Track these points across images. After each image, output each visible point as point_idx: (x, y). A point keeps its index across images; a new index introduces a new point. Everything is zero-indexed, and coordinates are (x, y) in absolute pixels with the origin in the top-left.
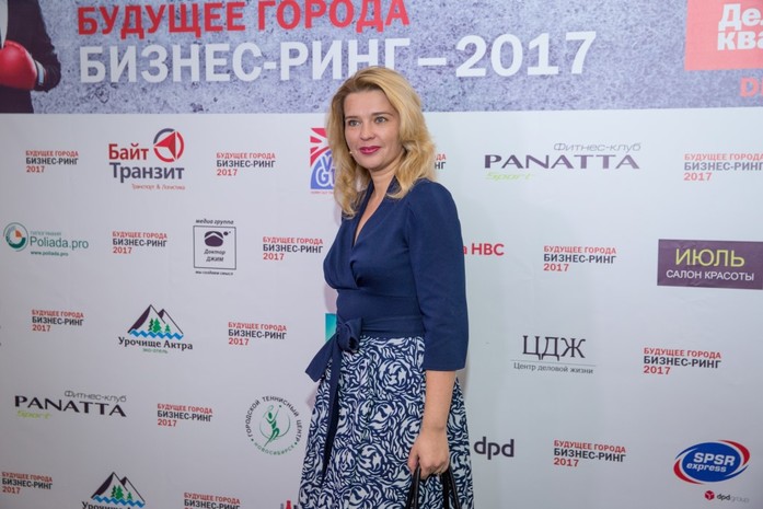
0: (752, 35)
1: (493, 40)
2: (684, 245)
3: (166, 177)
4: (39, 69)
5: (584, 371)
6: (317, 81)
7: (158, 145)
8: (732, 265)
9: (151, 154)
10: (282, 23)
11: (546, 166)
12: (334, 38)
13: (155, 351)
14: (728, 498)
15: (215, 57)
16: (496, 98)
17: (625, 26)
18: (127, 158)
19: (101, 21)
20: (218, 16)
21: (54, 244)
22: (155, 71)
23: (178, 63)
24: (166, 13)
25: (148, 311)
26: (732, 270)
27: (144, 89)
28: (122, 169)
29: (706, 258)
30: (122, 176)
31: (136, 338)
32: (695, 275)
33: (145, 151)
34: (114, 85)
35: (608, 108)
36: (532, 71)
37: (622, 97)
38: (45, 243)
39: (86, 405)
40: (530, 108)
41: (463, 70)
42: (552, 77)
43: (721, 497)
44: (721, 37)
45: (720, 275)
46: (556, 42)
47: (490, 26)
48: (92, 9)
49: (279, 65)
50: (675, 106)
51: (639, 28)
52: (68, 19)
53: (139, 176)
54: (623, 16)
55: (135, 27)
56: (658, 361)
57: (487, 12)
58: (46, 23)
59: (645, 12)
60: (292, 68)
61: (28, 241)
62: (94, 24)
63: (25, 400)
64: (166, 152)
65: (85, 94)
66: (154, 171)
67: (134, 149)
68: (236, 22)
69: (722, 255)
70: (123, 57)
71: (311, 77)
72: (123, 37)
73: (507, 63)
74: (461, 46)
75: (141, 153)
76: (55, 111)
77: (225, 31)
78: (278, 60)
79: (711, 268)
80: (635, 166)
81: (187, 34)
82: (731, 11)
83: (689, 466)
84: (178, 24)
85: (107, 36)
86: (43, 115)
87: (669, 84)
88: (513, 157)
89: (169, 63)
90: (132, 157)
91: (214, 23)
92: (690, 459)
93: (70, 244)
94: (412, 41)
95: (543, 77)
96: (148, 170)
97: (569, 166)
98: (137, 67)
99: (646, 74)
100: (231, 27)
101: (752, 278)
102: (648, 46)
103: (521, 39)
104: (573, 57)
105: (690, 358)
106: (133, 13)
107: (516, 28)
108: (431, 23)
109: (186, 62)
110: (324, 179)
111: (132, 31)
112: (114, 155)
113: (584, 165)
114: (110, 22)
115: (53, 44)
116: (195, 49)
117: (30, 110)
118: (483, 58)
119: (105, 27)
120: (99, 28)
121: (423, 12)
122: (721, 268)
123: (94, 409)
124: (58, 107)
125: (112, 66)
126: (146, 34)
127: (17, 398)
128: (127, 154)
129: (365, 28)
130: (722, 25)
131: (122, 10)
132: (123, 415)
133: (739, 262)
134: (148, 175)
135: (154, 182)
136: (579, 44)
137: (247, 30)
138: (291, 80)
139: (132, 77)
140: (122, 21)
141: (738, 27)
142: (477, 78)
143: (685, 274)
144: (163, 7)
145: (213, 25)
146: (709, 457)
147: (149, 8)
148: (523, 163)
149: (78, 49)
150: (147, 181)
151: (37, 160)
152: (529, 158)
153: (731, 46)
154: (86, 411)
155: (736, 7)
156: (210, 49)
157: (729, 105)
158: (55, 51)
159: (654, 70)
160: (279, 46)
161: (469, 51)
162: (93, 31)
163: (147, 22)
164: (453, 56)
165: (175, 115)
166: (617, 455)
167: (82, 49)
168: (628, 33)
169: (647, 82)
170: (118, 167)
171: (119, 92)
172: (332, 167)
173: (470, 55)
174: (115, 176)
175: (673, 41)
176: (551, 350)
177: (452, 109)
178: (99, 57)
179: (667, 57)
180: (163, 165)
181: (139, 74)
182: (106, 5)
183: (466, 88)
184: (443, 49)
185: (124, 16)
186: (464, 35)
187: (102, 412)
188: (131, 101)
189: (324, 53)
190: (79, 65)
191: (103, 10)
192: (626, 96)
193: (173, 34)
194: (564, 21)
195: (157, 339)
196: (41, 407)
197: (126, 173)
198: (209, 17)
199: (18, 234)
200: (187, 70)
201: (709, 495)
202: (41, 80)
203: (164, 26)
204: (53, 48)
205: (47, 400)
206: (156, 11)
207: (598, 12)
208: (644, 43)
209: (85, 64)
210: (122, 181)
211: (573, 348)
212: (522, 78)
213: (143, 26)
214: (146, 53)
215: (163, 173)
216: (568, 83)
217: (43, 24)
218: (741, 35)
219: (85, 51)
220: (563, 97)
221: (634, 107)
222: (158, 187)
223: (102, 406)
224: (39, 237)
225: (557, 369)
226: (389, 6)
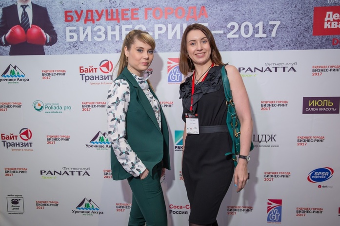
0: (336, 23)
1: (241, 24)
2: (312, 99)
3: (105, 79)
4: (47, 37)
5: (276, 146)
6: (170, 40)
7: (102, 66)
8: (329, 105)
9: (98, 70)
10: (155, 17)
11: (262, 71)
12: (177, 23)
13: (102, 149)
14: (326, 187)
15: (126, 31)
16: (243, 46)
17: (291, 19)
18: (88, 72)
19: (75, 17)
20: (127, 14)
21: (56, 108)
22: (100, 37)
23: (110, 33)
24: (104, 13)
25: (98, 133)
26: (328, 107)
27: (95, 44)
28: (86, 77)
29: (320, 103)
30: (86, 79)
31: (93, 145)
32: (316, 109)
33: (96, 69)
34: (81, 43)
35: (285, 49)
36: (256, 36)
37: (290, 45)
38: (51, 108)
39: (72, 172)
40: (256, 50)
41: (230, 35)
42: (264, 38)
43: (323, 187)
44: (326, 23)
45: (325, 109)
46: (265, 25)
47: (240, 19)
48: (71, 12)
49: (154, 33)
50: (309, 48)
51: (296, 20)
52: (60, 15)
53: (93, 79)
54: (290, 15)
55: (90, 19)
56: (302, 141)
57: (239, 13)
58: (50, 17)
59: (298, 14)
60: (159, 35)
61: (44, 108)
62: (72, 18)
63: (45, 172)
64: (105, 69)
65: (68, 46)
66: (100, 77)
67: (91, 68)
68: (135, 16)
69: (325, 102)
70: (85, 31)
71: (168, 38)
72: (85, 23)
73: (247, 32)
74: (229, 26)
75: (94, 70)
76: (55, 54)
77: (130, 20)
78: (153, 32)
79: (322, 107)
80: (295, 71)
81: (114, 21)
82: (329, 14)
83: (313, 177)
84: (109, 17)
85: (78, 22)
86: (49, 55)
87: (307, 41)
88: (249, 68)
89: (106, 33)
90: (90, 72)
91: (125, 17)
92: (313, 174)
93: (63, 108)
94: (209, 24)
95: (261, 38)
96: (97, 77)
97: (271, 71)
98: (92, 35)
99: (299, 37)
100: (133, 18)
101: (335, 110)
102: (299, 27)
103: (252, 24)
104: (272, 30)
105: (314, 139)
106: (90, 13)
107: (250, 20)
108: (217, 17)
109: (113, 33)
110: (173, 78)
111: (90, 20)
112: (82, 71)
113: (276, 71)
114: (79, 17)
115: (54, 26)
116: (117, 27)
117: (44, 54)
118: (237, 31)
119: (77, 19)
120: (74, 19)
121: (213, 13)
122: (325, 107)
123: (76, 174)
124: (56, 52)
125: (80, 34)
126: (95, 21)
127: (41, 171)
128: (87, 71)
129: (190, 19)
130: (326, 19)
131: (85, 12)
132: (89, 175)
133: (331, 104)
134: (97, 79)
135: (100, 81)
136: (274, 26)
137: (140, 20)
138: (159, 39)
139: (89, 39)
140: (85, 16)
141: (332, 20)
142: (235, 38)
143: (313, 109)
144: (103, 11)
145: (125, 18)
146: (320, 173)
147: (97, 11)
148: (253, 70)
149: (65, 28)
150: (97, 81)
151: (47, 74)
152: (255, 68)
153: (329, 27)
154: (72, 174)
155: (331, 13)
156: (124, 27)
157: (328, 48)
158: (55, 29)
159: (302, 36)
160: (154, 26)
161: (232, 28)
162: (72, 20)
163: (96, 17)
164: (226, 30)
165: (109, 54)
166: (287, 175)
167: (66, 28)
168: (292, 21)
169: (299, 40)
170: (84, 76)
171: (84, 45)
172: (177, 73)
173: (232, 30)
174: (83, 79)
175: (309, 25)
176: (264, 139)
177: (225, 50)
178: (75, 31)
179: (306, 31)
180: (104, 74)
181: (92, 38)
182: (77, 10)
183: (231, 42)
184: (221, 27)
185: (85, 14)
186: (230, 22)
187: (79, 174)
188: (89, 49)
189: (173, 29)
190: (66, 35)
191: (76, 12)
192: (292, 45)
193: (108, 21)
194: (269, 17)
195: (103, 144)
196: (52, 174)
197: (87, 78)
198: (123, 14)
199: (39, 105)
200: (114, 36)
201: (320, 186)
202: (48, 41)
203: (103, 18)
204: (54, 27)
205: (55, 171)
206: (100, 12)
207: (281, 14)
208: (298, 26)
209: (68, 34)
210: (86, 82)
211: (272, 138)
212: (252, 38)
213: (94, 18)
214: (95, 29)
215: (104, 78)
216: (270, 40)
217: (49, 18)
218: (333, 23)
219: (68, 29)
220: (268, 46)
221: (294, 49)
222: (102, 83)
223: (79, 172)
224: (49, 106)
225: (266, 146)
226: (199, 11)
